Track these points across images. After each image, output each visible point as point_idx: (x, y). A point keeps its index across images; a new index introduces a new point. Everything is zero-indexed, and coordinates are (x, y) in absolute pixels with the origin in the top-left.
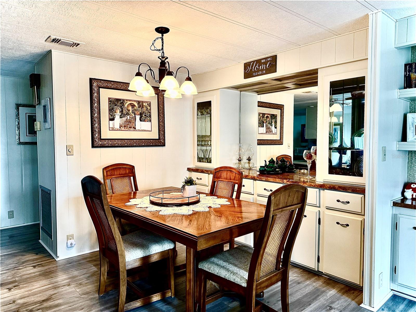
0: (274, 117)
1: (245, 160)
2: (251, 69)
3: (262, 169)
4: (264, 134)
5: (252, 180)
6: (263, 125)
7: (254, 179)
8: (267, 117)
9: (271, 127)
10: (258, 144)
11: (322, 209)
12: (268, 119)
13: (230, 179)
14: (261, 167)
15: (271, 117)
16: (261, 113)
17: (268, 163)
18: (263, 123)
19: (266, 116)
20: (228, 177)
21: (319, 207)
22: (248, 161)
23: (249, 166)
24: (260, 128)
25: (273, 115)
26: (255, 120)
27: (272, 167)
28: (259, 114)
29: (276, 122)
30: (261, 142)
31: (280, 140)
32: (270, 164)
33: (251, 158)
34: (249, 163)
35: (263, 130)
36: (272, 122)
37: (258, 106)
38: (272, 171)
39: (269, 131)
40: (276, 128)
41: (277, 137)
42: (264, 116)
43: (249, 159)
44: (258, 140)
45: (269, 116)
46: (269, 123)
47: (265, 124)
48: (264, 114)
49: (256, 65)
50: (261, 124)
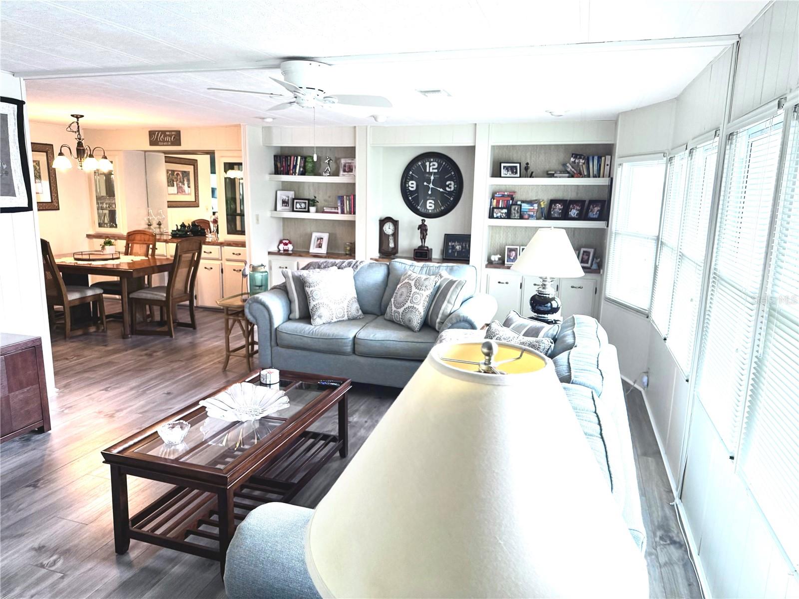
0: (186, 174)
1: (155, 225)
2: (157, 139)
3: (174, 233)
4: (175, 194)
5: (165, 243)
6: (173, 184)
7: (166, 241)
8: (178, 174)
9: (183, 186)
10: (168, 207)
11: (224, 262)
12: (179, 177)
13: (145, 241)
14: (173, 231)
15: (183, 174)
16: (170, 170)
17: (179, 228)
18: (173, 181)
19: (176, 173)
20: (143, 239)
21: (221, 260)
22: (158, 226)
23: (160, 231)
24: (170, 188)
25: (185, 172)
26: (163, 177)
27: (183, 231)
28: (168, 171)
29: (188, 180)
30: (172, 205)
31: (195, 201)
32: (181, 228)
33: (162, 223)
34: (160, 228)
35: (174, 190)
36: (184, 181)
37: (166, 162)
38: (184, 235)
39: (180, 191)
40: (189, 187)
41: (192, 198)
42: (174, 173)
43: (159, 224)
44: (168, 202)
45: (179, 173)
46: (180, 182)
47: (175, 183)
48: (173, 171)
49: (161, 136)
50: (170, 183)
